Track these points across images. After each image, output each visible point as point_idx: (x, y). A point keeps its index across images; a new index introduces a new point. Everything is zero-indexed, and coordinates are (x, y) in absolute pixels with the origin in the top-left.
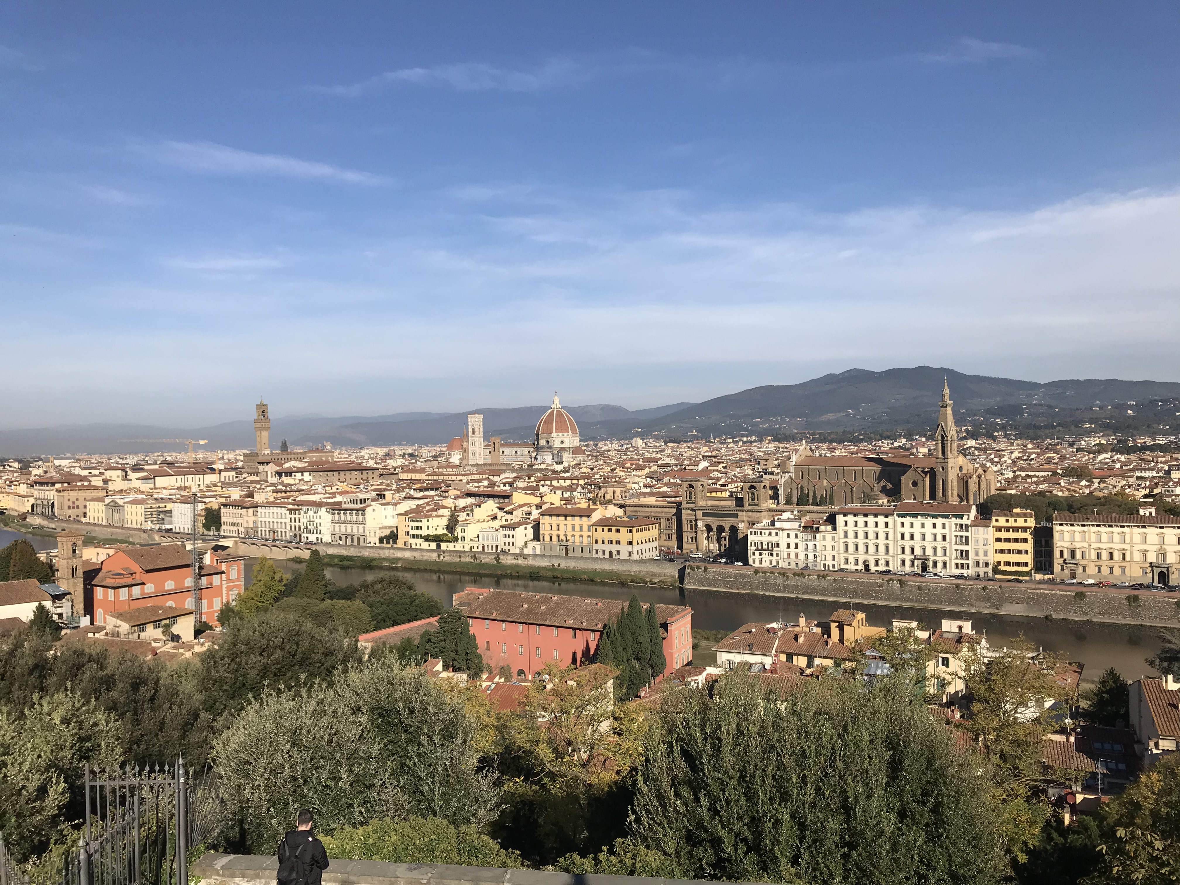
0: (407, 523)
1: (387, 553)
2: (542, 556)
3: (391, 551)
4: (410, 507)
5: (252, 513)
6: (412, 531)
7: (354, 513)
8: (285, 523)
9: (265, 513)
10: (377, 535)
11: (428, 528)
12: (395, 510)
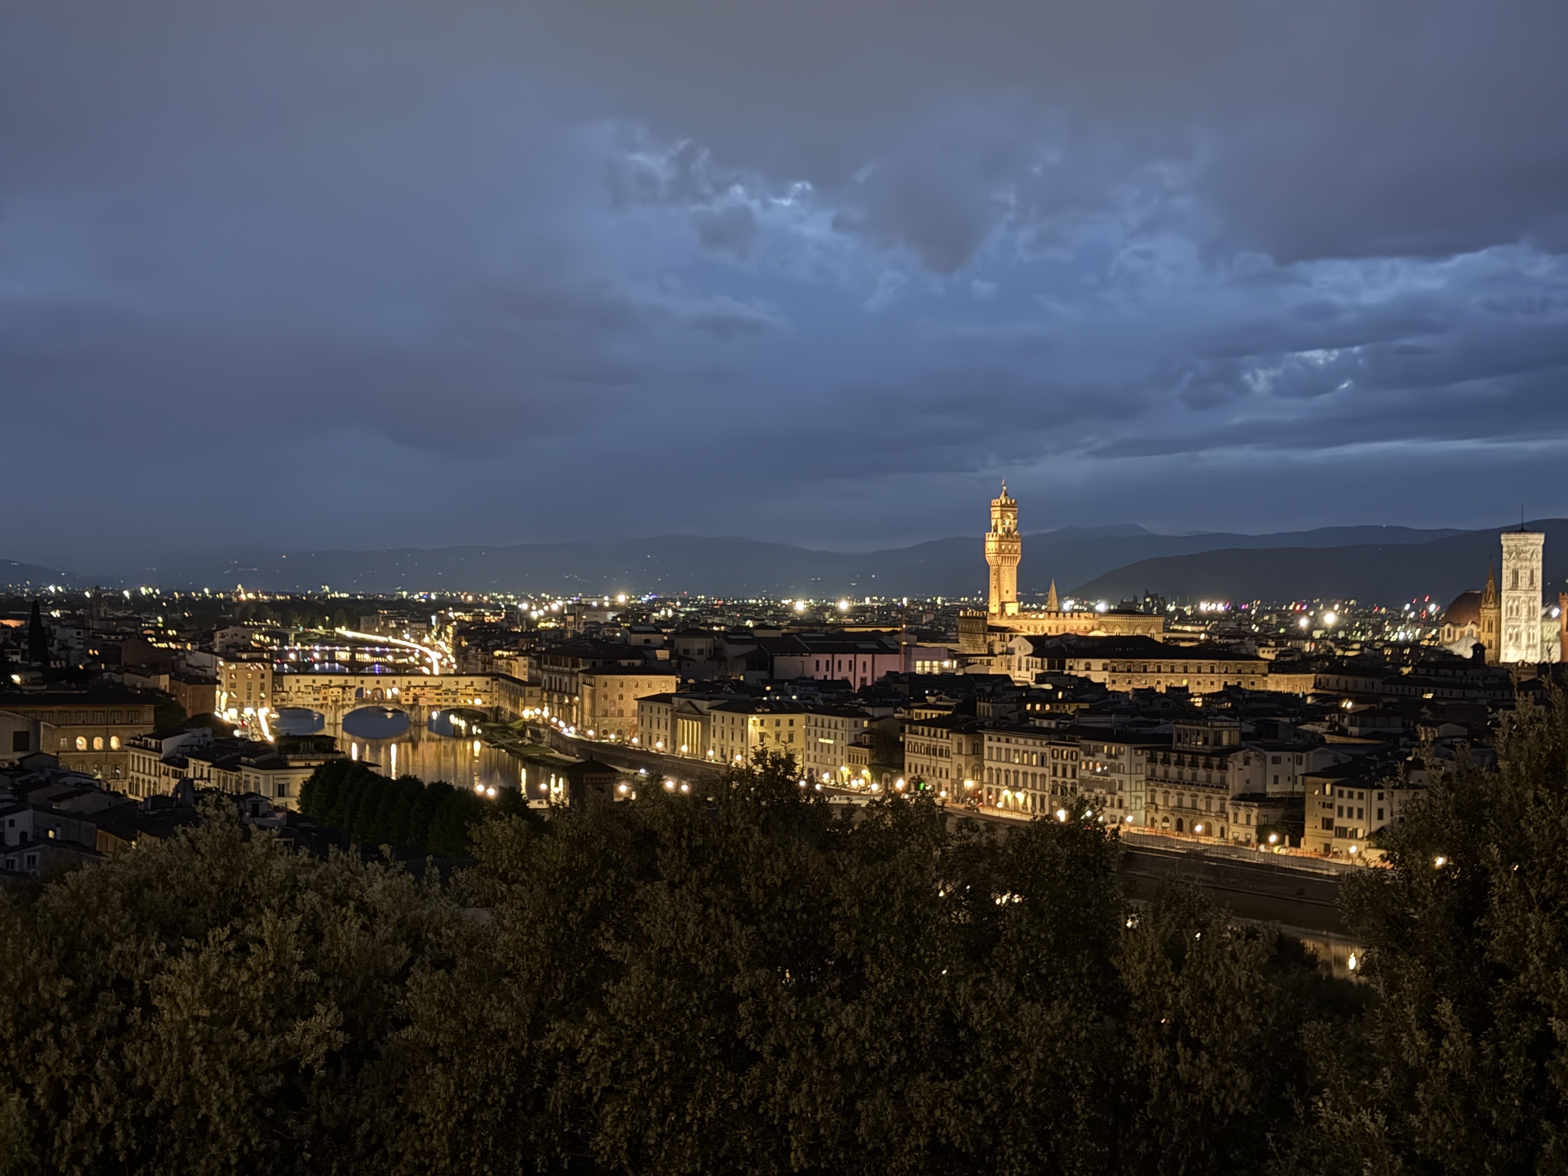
0: (1328, 798)
4: (1336, 759)
5: (970, 748)
6: (1340, 819)
7: (1201, 765)
8: (1043, 776)
9: (999, 749)
10: (1254, 822)
11: (1380, 817)
12: (1301, 764)
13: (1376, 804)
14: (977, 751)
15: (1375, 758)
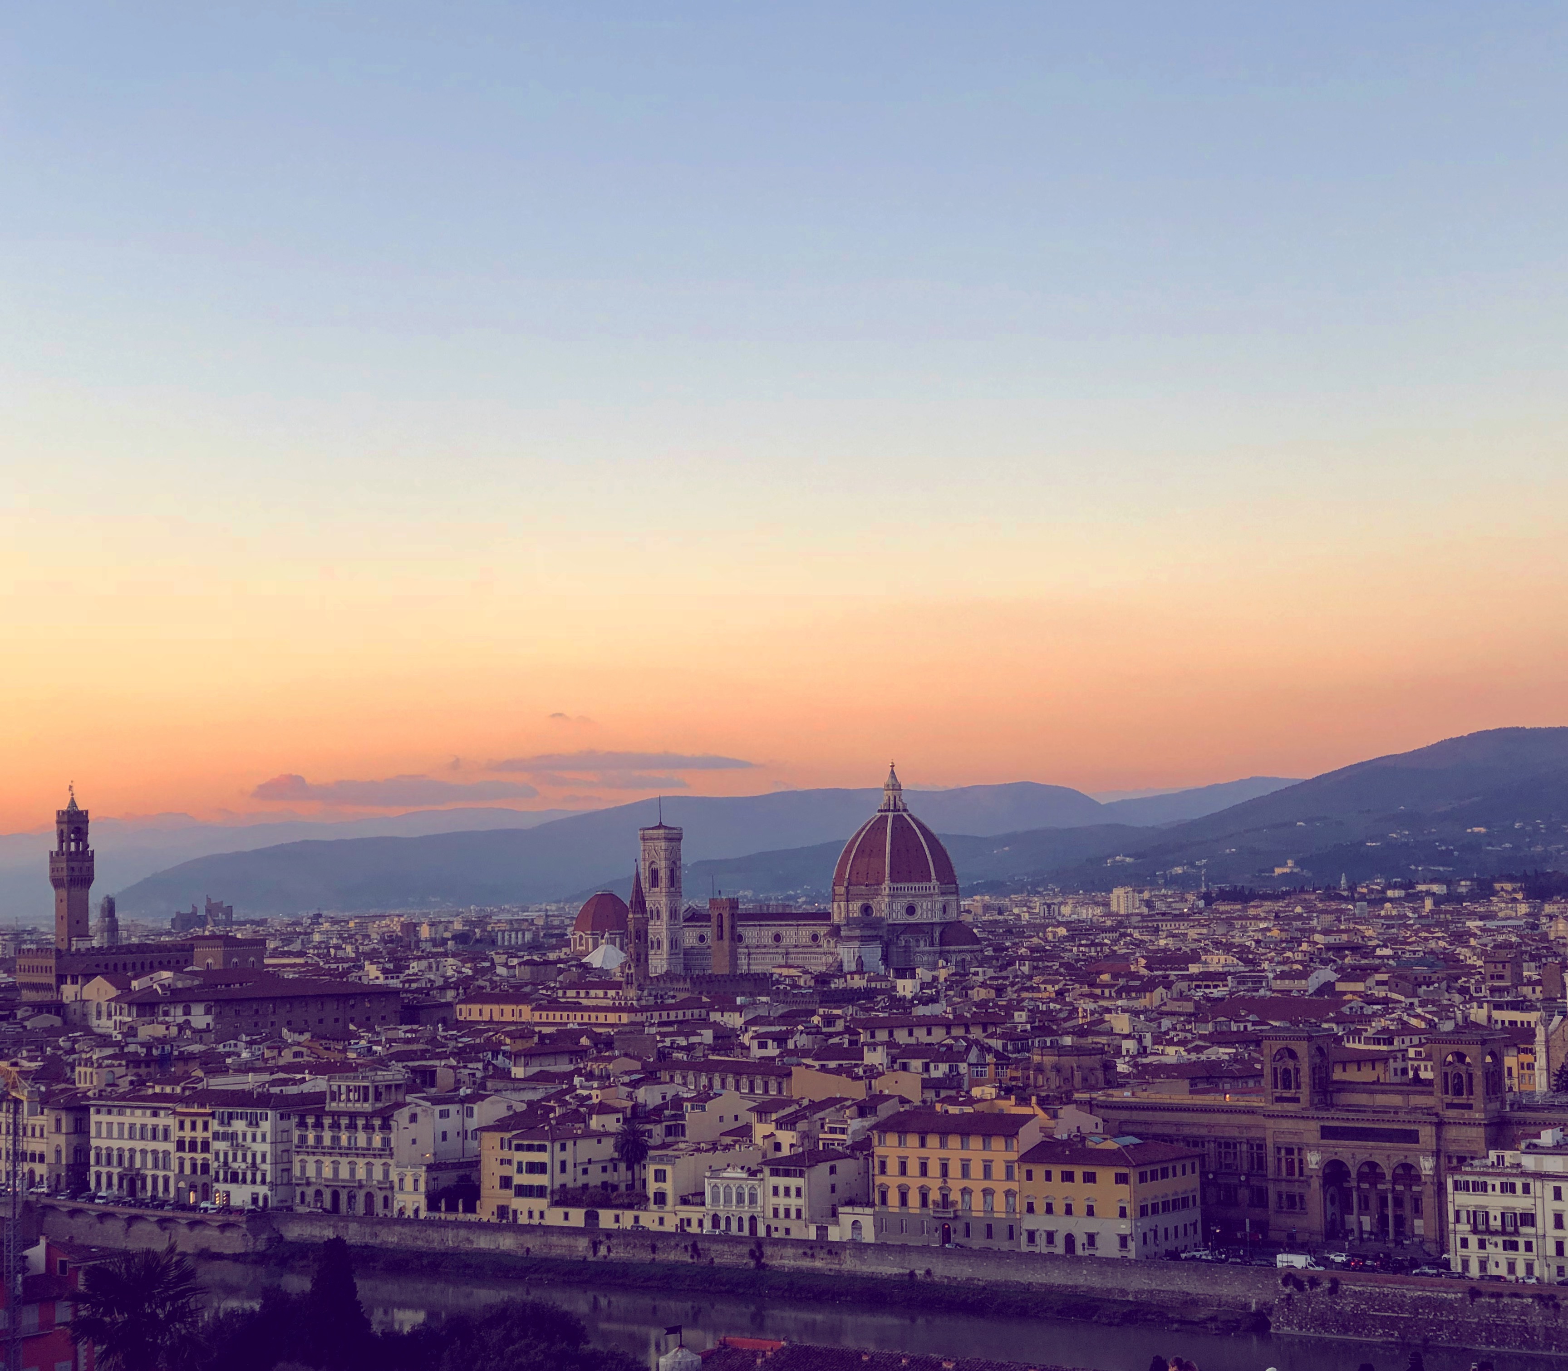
0: (506, 1154)
1: (450, 1239)
2: (881, 1248)
3: (463, 1233)
4: (510, 1107)
5: (72, 1124)
6: (520, 1175)
7: (360, 1127)
8: (166, 1153)
9: (110, 1124)
10: (422, 1187)
11: (563, 1169)
12: (472, 1116)
13: (560, 1156)
14: (81, 1129)
15: (552, 1103)
